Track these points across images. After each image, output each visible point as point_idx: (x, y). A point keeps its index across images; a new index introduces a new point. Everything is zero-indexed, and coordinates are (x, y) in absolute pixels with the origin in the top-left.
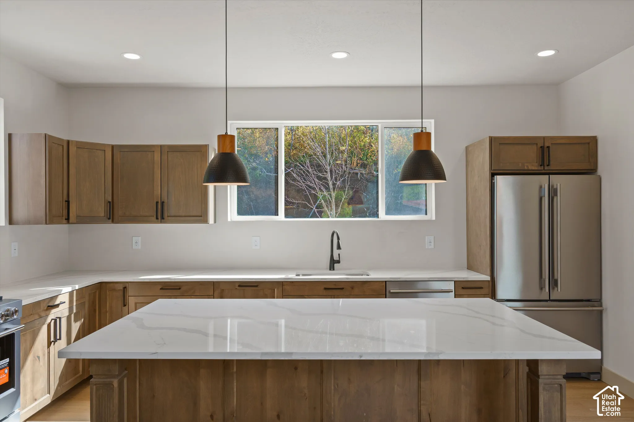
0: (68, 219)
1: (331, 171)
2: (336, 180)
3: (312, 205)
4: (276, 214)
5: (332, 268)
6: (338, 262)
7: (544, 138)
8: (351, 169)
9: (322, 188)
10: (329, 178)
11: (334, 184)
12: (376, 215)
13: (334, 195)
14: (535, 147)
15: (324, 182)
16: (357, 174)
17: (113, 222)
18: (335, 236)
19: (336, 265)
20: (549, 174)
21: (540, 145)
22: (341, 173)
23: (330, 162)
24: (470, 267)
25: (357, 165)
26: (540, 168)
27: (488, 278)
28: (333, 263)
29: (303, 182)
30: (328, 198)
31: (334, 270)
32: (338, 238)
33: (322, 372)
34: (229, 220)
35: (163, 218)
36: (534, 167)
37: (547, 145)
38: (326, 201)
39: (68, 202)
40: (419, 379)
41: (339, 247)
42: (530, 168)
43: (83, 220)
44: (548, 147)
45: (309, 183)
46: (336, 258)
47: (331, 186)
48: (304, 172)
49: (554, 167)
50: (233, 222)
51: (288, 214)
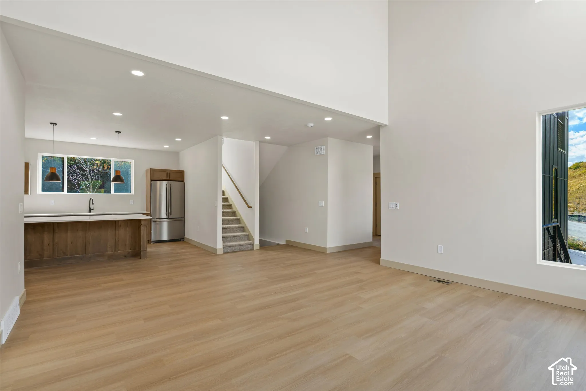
1: (90, 171)
2: (93, 176)
3: (77, 189)
4: (63, 191)
6: (92, 210)
7: (168, 170)
8: (103, 170)
9: (84, 180)
10: (89, 175)
11: (92, 179)
12: (110, 192)
13: (91, 184)
14: (165, 172)
15: (86, 177)
16: (107, 173)
18: (91, 200)
20: (169, 181)
21: (167, 172)
22: (96, 173)
23: (89, 166)
24: (146, 211)
25: (107, 168)
26: (167, 179)
27: (149, 212)
28: (90, 210)
29: (72, 177)
30: (88, 185)
31: (91, 212)
32: (93, 200)
33: (86, 230)
34: (38, 193)
36: (165, 178)
37: (169, 172)
38: (86, 187)
40: (115, 229)
41: (93, 204)
42: (164, 179)
44: (169, 173)
45: (76, 177)
46: (91, 208)
47: (90, 179)
48: (73, 171)
49: (171, 179)
50: (40, 194)
51: (68, 191)
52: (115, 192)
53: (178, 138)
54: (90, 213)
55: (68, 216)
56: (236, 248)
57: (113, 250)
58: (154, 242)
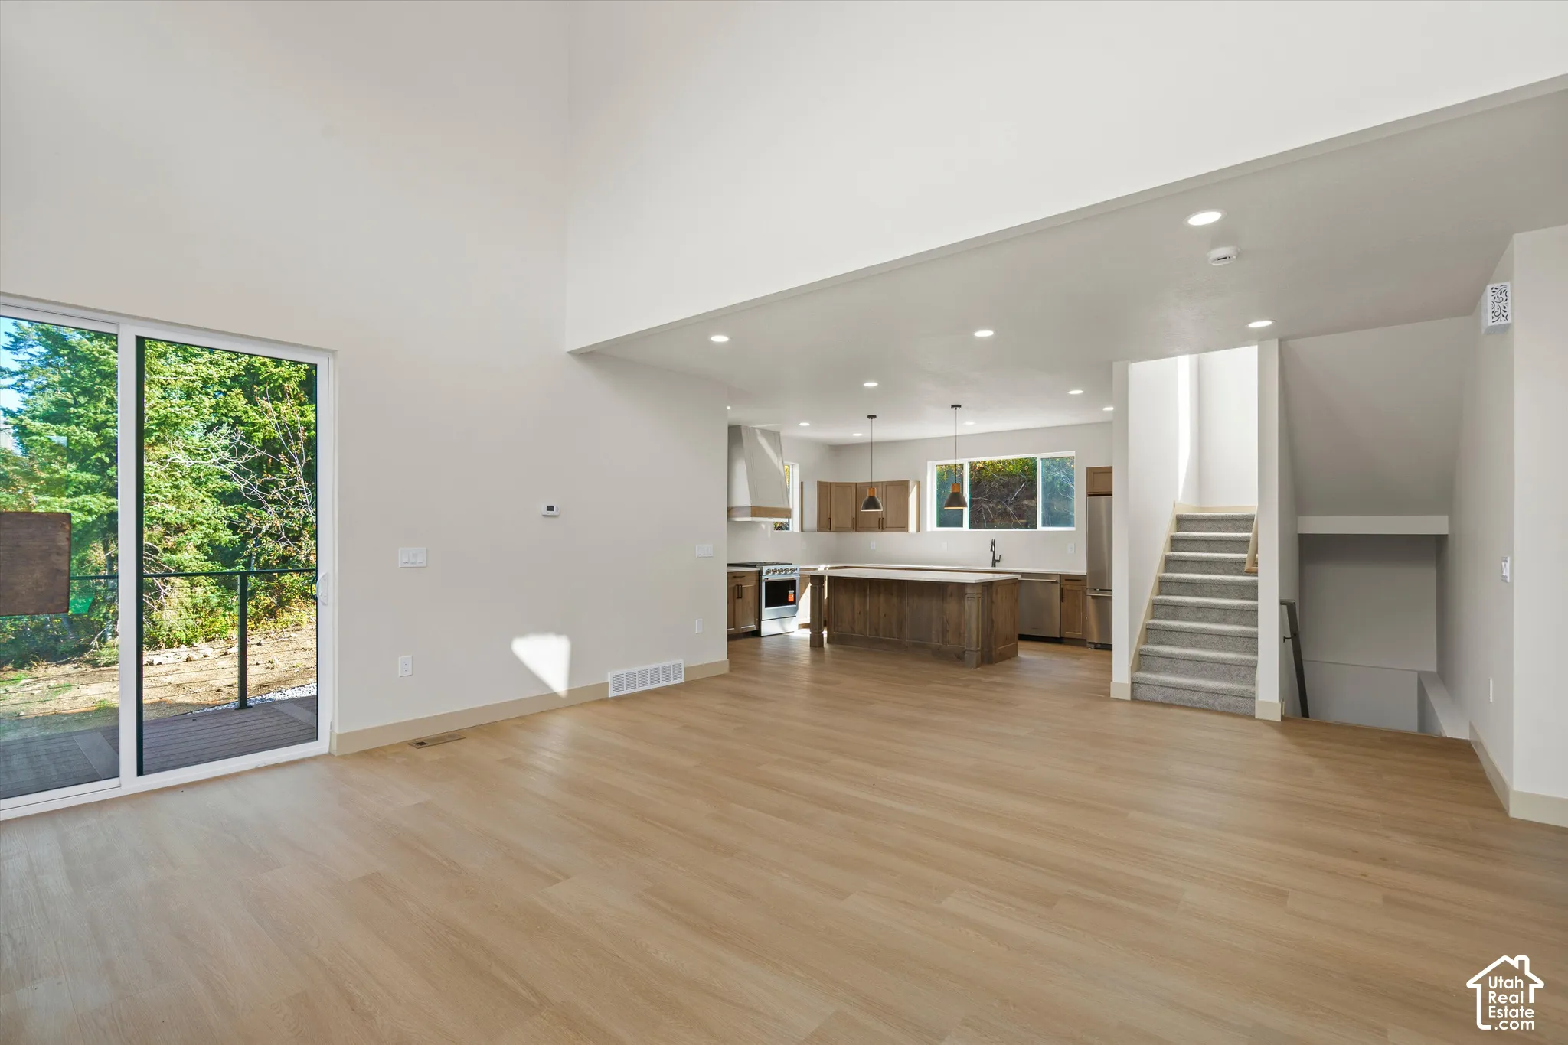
0: (830, 529)
4: (961, 525)
5: (994, 565)
6: (999, 561)
12: (1036, 528)
17: (856, 531)
19: (997, 563)
28: (995, 562)
34: (931, 530)
35: (883, 529)
39: (830, 519)
43: (839, 530)
46: (997, 558)
50: (932, 532)
51: (971, 526)
52: (1044, 524)
53: (1076, 387)
54: (993, 569)
55: (905, 569)
56: (1186, 695)
57: (940, 641)
58: (1093, 646)
